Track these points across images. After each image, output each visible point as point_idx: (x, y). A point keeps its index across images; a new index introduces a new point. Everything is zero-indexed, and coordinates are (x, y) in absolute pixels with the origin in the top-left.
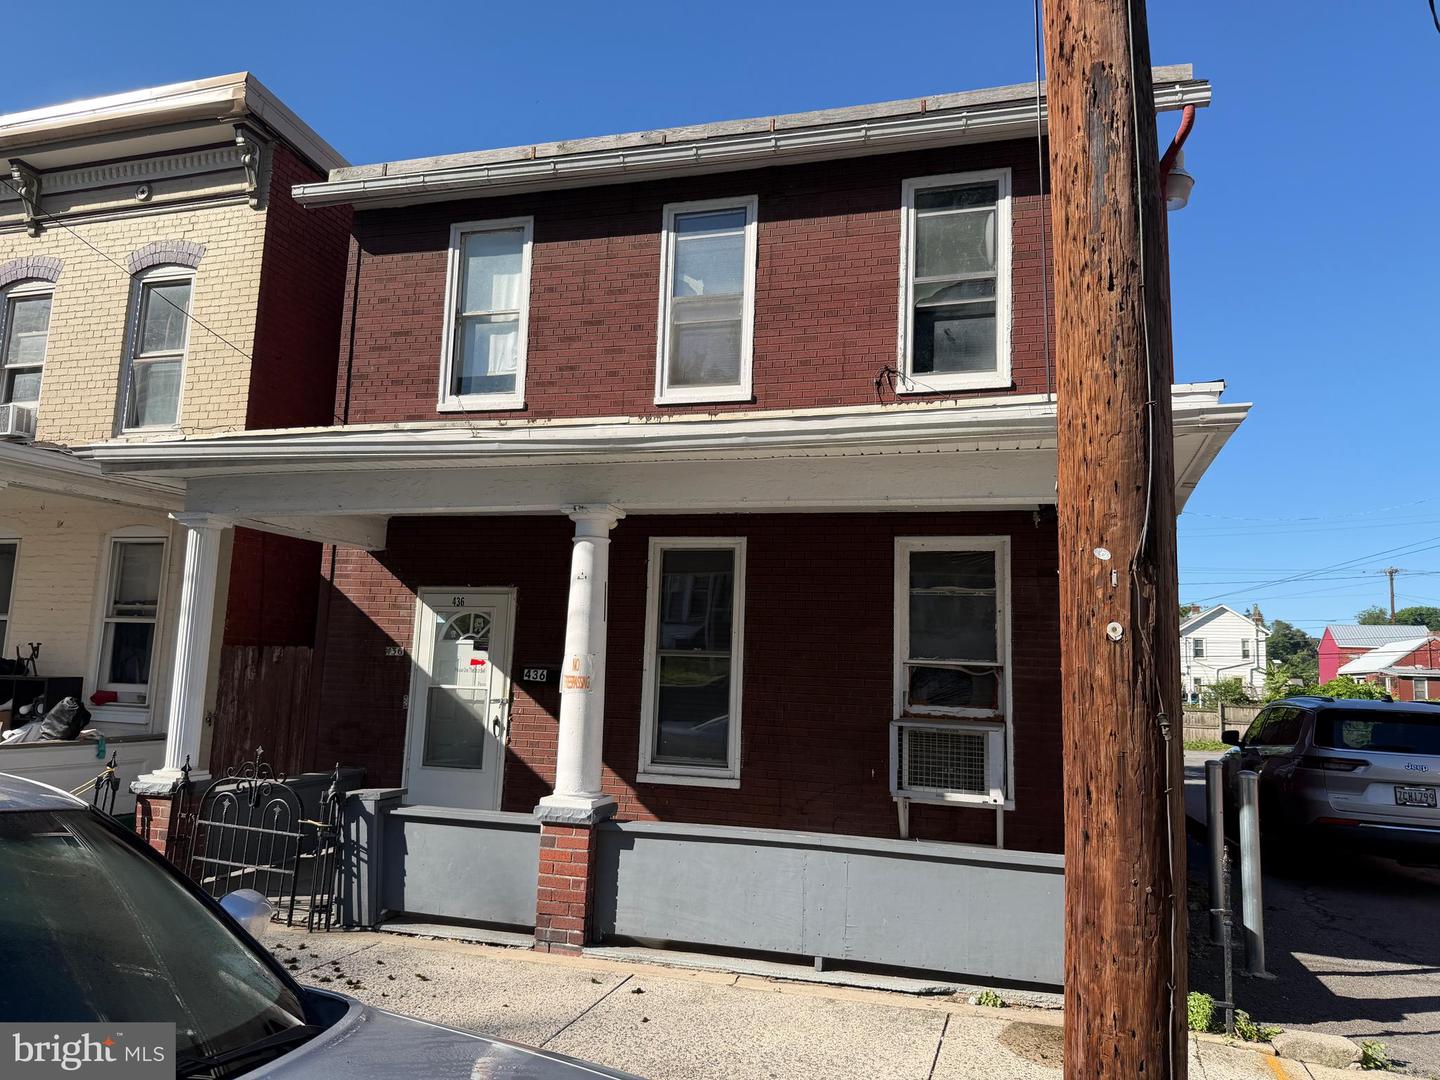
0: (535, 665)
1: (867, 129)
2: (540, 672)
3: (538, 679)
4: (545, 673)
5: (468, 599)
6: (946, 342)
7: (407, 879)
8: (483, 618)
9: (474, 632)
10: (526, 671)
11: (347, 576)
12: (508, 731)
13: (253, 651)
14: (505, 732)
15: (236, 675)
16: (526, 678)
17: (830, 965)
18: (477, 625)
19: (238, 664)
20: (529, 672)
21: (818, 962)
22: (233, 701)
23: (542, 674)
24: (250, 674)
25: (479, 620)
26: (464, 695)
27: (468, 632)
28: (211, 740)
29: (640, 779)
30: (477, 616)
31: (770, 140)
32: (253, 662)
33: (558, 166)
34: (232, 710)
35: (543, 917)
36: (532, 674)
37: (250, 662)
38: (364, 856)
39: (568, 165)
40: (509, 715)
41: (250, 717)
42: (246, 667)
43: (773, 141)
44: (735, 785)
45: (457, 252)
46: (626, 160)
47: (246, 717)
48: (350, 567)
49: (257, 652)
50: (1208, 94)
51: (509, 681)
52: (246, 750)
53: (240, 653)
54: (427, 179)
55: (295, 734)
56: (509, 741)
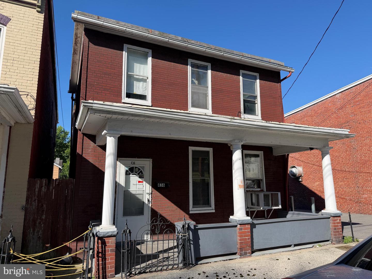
0: (160, 182)
1: (242, 57)
2: (163, 184)
3: (162, 186)
4: (164, 184)
5: (136, 162)
6: (247, 108)
7: (200, 247)
8: (138, 168)
9: (135, 172)
10: (158, 184)
11: (88, 153)
12: (151, 202)
13: (45, 180)
14: (151, 203)
15: (37, 190)
16: (158, 186)
17: (295, 245)
18: (136, 170)
19: (38, 186)
20: (159, 184)
21: (293, 246)
22: (35, 200)
23: (163, 185)
24: (44, 189)
25: (136, 169)
26: (133, 193)
27: (133, 172)
28: (24, 216)
29: (191, 212)
30: (136, 168)
31: (222, 53)
32: (45, 185)
33: (169, 40)
34: (35, 204)
35: (241, 249)
36: (160, 185)
37: (44, 185)
38: (192, 242)
39: (172, 41)
40: (152, 197)
41: (45, 206)
42: (42, 187)
43: (223, 53)
44: (214, 211)
45: (126, 53)
46: (188, 45)
47: (42, 205)
48: (90, 150)
49: (47, 181)
50: (294, 71)
51: (151, 187)
52: (43, 219)
53: (38, 181)
54: (127, 29)
55: (68, 210)
56: (152, 205)
